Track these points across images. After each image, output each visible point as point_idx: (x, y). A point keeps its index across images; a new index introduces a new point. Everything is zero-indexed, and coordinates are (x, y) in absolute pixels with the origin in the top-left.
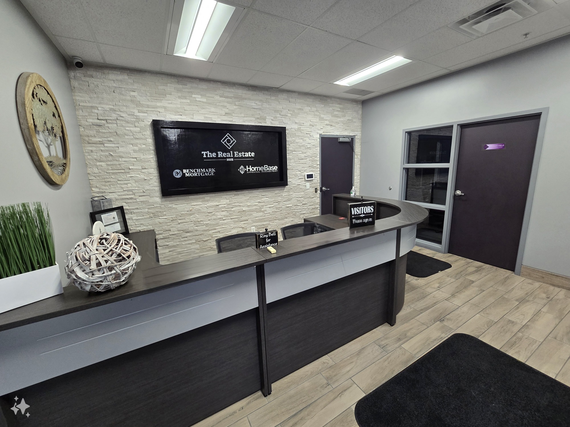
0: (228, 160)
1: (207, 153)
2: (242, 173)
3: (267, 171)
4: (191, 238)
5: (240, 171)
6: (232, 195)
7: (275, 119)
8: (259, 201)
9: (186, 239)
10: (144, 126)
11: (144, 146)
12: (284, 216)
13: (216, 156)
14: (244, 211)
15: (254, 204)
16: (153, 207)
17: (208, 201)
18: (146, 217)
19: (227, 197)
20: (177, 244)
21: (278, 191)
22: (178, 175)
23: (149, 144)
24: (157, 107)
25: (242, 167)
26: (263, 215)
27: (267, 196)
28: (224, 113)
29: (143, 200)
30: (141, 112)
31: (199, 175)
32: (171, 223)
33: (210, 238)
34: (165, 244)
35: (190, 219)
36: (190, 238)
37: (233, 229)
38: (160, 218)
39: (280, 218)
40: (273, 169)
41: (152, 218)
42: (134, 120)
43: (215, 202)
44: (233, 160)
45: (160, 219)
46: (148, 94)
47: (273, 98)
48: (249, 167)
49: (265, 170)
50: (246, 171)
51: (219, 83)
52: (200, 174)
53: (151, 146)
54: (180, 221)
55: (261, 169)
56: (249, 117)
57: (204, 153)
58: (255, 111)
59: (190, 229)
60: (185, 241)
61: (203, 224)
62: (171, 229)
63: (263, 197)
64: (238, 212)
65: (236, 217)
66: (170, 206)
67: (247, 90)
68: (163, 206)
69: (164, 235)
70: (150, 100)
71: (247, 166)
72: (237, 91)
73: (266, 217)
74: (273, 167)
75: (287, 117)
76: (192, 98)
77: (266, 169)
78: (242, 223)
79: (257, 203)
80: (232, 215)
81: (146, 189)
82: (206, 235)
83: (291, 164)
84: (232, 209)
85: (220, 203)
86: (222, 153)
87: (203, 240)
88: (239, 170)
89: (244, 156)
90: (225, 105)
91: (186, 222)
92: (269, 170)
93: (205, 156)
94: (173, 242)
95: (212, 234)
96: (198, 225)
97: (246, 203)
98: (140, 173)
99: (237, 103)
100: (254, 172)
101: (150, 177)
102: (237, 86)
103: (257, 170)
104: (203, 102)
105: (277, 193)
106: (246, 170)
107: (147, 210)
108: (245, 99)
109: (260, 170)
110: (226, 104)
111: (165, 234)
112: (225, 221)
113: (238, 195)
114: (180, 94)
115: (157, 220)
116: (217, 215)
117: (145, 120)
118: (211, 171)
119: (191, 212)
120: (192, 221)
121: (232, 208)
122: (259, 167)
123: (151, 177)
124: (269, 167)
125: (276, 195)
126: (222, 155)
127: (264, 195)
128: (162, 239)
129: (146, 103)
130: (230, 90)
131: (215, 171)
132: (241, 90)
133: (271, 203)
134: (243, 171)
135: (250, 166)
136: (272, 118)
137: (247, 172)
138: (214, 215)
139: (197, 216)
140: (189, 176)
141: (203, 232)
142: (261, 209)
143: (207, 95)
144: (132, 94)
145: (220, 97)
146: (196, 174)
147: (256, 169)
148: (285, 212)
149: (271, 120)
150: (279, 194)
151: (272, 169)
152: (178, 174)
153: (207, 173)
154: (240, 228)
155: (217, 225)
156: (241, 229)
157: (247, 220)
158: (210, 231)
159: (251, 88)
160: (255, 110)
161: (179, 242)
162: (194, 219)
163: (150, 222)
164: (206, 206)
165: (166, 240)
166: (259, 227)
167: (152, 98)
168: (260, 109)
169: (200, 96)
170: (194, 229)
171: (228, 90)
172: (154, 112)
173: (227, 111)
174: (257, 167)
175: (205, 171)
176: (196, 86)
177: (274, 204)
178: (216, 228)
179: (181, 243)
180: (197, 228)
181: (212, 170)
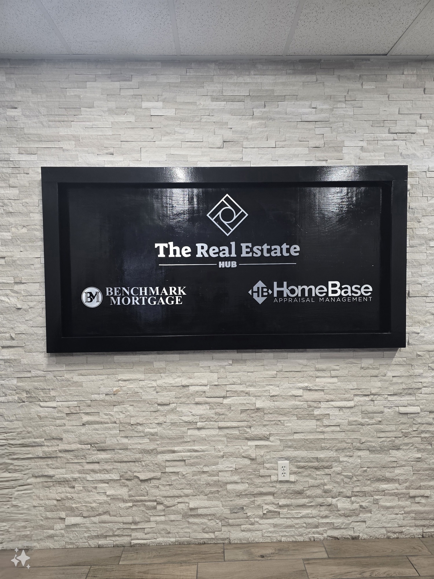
0: (221, 265)
1: (167, 247)
2: (260, 300)
3: (336, 297)
4: (109, 467)
5: (255, 295)
6: (228, 359)
7: (371, 147)
8: (306, 385)
9: (96, 467)
10: (28, 185)
11: (24, 230)
12: (389, 439)
13: (189, 255)
14: (258, 409)
15: (290, 394)
16: (29, 375)
17: (159, 371)
18: (10, 398)
19: (213, 364)
20: (73, 478)
21: (371, 361)
22: (91, 301)
23: (35, 225)
24: (58, 139)
25: (260, 284)
26: (318, 430)
27: (333, 373)
28: (218, 142)
29: (8, 357)
30: (23, 152)
31: (143, 304)
32: (63, 421)
33: (158, 474)
34: (46, 474)
35: (111, 415)
36: (107, 467)
37: (223, 457)
38: (42, 404)
39: (373, 444)
40: (357, 293)
41: (24, 402)
42: (9, 171)
43: (180, 377)
44: (236, 266)
45: (41, 407)
46: (43, 110)
47: (367, 86)
48: (280, 285)
49: (330, 294)
50: (270, 297)
51: (213, 66)
52: (146, 300)
53: (37, 230)
54: (86, 418)
55: (317, 291)
56: (290, 146)
57: (161, 246)
58: (310, 130)
59: (109, 442)
60: (93, 471)
61: (142, 434)
62: (64, 436)
63: (319, 374)
64: (242, 411)
65: (234, 424)
66: (67, 376)
67: (290, 74)
68: (50, 376)
69: (46, 449)
70: (45, 124)
71: (275, 284)
72: (259, 79)
73: (326, 436)
74: (356, 288)
75: (414, 137)
76: (139, 110)
77: (334, 292)
78: (250, 443)
79: (300, 392)
80: (223, 416)
81: (18, 330)
82: (147, 465)
83: (421, 280)
84: (226, 401)
85: (191, 381)
86: (206, 246)
87: (138, 478)
88: (250, 292)
89: (269, 255)
90: (224, 121)
91: (101, 423)
92: (343, 294)
93: (162, 255)
94: (64, 470)
95: (163, 464)
96: (130, 434)
97: (267, 388)
98: (8, 292)
99: (257, 112)
100: (296, 300)
101: (29, 303)
102: (259, 66)
103: (306, 295)
104: (167, 118)
105: (368, 368)
106: (273, 293)
107: (15, 381)
108: (283, 98)
109: (313, 295)
110: (226, 117)
111: (48, 446)
112: (203, 433)
113: (245, 361)
114: (112, 105)
115: (35, 409)
116: (181, 414)
117: (30, 171)
118: (175, 294)
119: (114, 398)
120: (115, 422)
121: (224, 397)
122: (313, 287)
123: (32, 304)
124: (343, 287)
125: (363, 372)
126: (208, 252)
127: (323, 370)
128: (41, 458)
129: (35, 132)
130: (241, 80)
131: (184, 294)
132: (270, 77)
133: (347, 396)
134: (263, 296)
135: (285, 283)
136: (364, 144)
137: (276, 300)
138: (173, 411)
139: (130, 408)
140: (119, 304)
141: (140, 455)
142: (313, 411)
143: (179, 99)
144: (11, 113)
145: (212, 101)
146: (135, 299)
147: (303, 291)
148: (393, 428)
149: (358, 151)
150: (374, 369)
151: (352, 292)
152: (94, 297)
153: (164, 297)
154: (244, 457)
155: (181, 439)
156: (247, 462)
157: (266, 438)
158: (159, 456)
159: (300, 68)
160: (311, 126)
161: (80, 472)
162: (122, 416)
163: (19, 411)
164: (154, 384)
165: (50, 462)
166: (302, 464)
167: (52, 118)
168: (325, 122)
169: (160, 104)
170: (118, 444)
171: (235, 79)
172: (53, 150)
173: (228, 135)
174: (305, 287)
175: (160, 292)
176: (153, 79)
177: (357, 399)
178: (176, 449)
179: (84, 475)
180: (125, 441)
181: (177, 291)
